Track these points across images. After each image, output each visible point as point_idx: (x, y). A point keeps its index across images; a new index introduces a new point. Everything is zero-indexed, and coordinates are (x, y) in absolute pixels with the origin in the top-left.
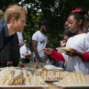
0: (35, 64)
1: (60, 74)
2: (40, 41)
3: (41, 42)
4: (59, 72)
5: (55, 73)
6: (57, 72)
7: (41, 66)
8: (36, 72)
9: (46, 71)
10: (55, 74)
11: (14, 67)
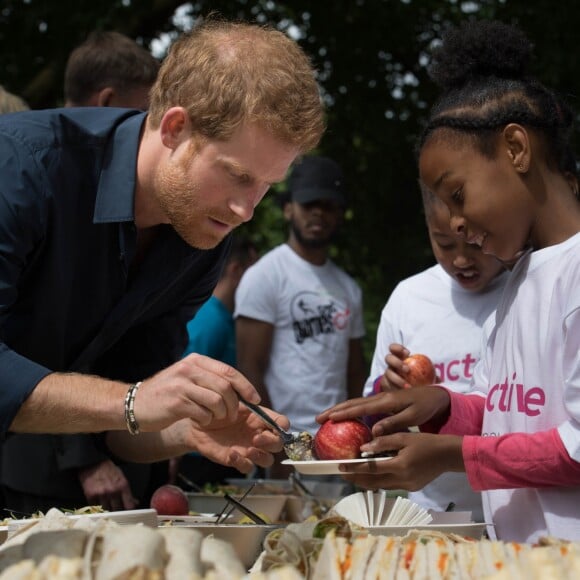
0: (274, 493)
1: (444, 556)
2: (289, 320)
3: (296, 324)
4: (441, 542)
5: (406, 548)
6: (425, 542)
7: (317, 503)
8: (273, 545)
9: (342, 541)
10: (409, 557)
11: (107, 514)
